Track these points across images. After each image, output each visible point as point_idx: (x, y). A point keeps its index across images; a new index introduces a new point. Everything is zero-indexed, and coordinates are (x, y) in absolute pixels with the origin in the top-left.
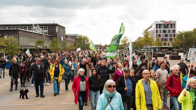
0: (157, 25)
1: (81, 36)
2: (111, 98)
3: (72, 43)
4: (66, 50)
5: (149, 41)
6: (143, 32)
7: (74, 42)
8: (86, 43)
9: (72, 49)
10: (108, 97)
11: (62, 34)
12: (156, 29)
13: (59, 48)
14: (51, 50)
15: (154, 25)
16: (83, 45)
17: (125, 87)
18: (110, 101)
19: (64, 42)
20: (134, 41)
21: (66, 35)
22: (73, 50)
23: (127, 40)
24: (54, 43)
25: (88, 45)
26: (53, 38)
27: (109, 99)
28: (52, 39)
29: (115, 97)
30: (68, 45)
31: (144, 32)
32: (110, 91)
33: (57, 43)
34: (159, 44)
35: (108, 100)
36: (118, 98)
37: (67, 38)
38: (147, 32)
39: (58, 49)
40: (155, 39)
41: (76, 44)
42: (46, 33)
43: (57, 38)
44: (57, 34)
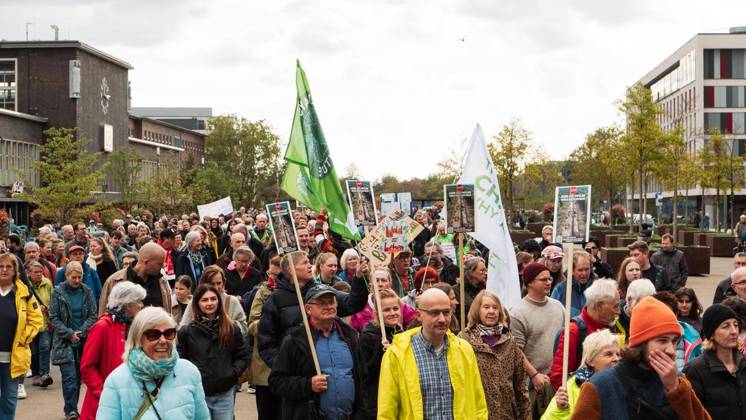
0: (709, 54)
1: (231, 124)
2: (159, 381)
3: (170, 167)
4: (135, 208)
5: (659, 158)
6: (625, 100)
7: (185, 157)
8: (260, 164)
9: (169, 201)
10: (144, 378)
11: (105, 109)
12: (701, 84)
13: (86, 199)
14: (36, 212)
15: (693, 53)
16: (239, 182)
17: (316, 374)
18: (155, 393)
19: (119, 159)
20: (568, 158)
21: (132, 113)
22: (176, 211)
23: (523, 146)
24: (57, 163)
25: (276, 179)
26: (50, 132)
27: (151, 388)
28: (44, 139)
29: (174, 376)
30: (145, 176)
31: (631, 96)
32: (151, 352)
33: (78, 165)
34: (719, 178)
35: (145, 389)
36: (185, 383)
37: (138, 134)
38: (649, 100)
39: (84, 205)
40: (700, 145)
41: (194, 175)
42: (10, 98)
43: (74, 133)
44: (79, 110)
